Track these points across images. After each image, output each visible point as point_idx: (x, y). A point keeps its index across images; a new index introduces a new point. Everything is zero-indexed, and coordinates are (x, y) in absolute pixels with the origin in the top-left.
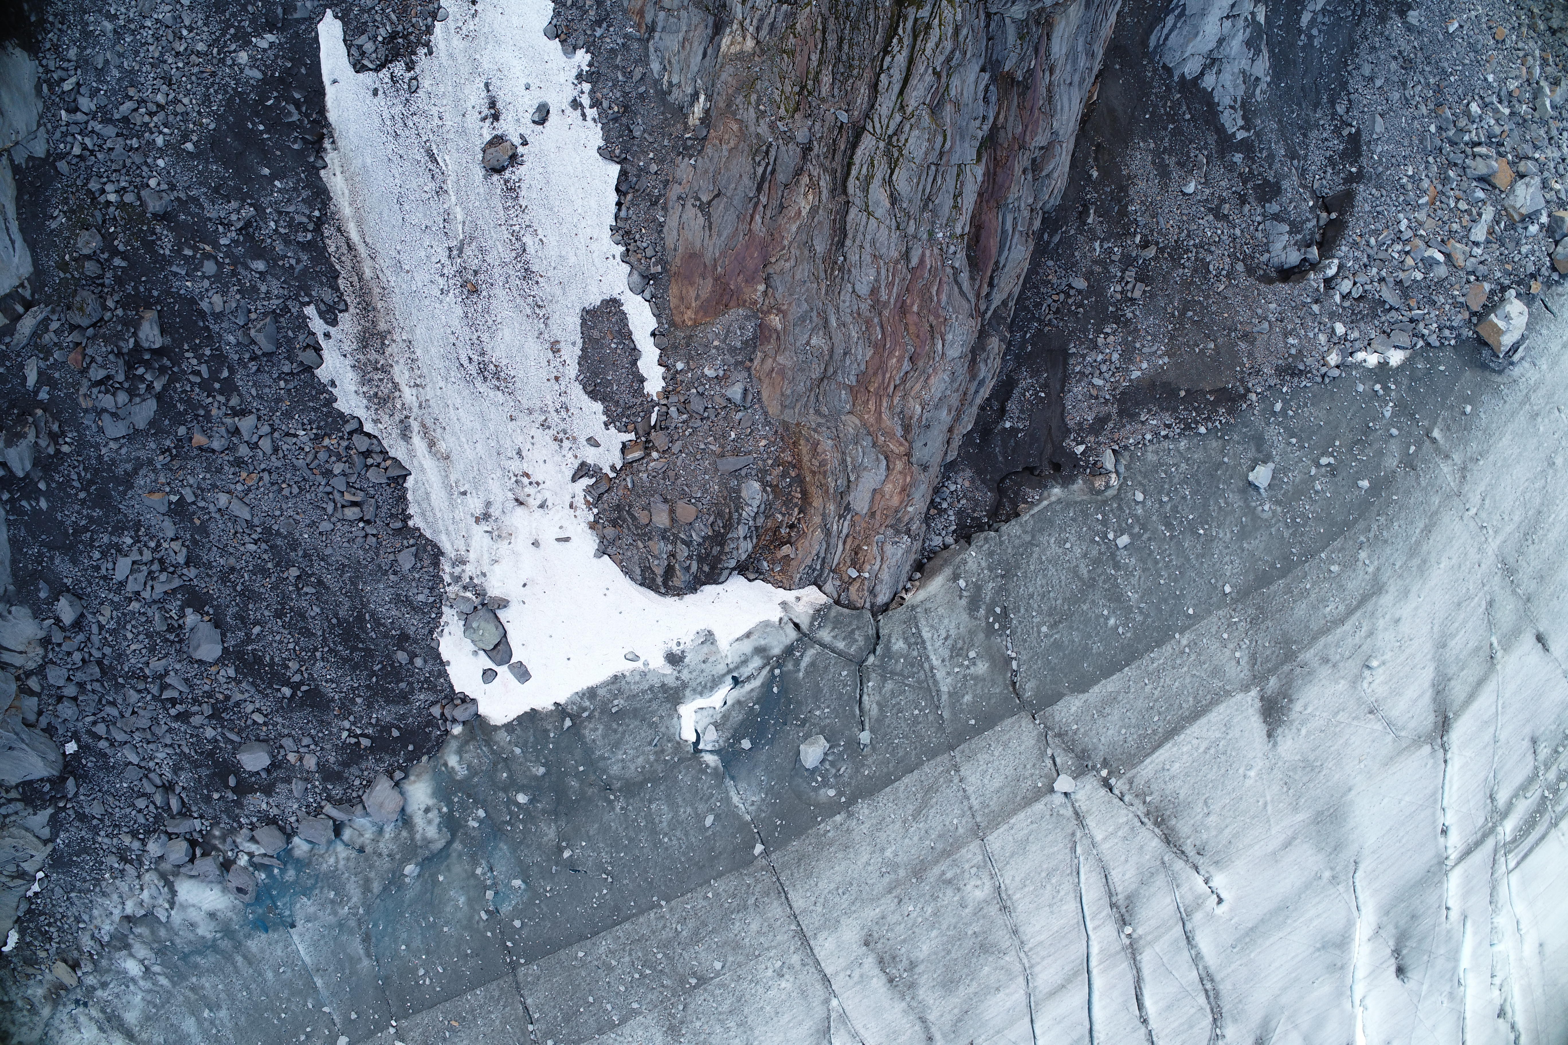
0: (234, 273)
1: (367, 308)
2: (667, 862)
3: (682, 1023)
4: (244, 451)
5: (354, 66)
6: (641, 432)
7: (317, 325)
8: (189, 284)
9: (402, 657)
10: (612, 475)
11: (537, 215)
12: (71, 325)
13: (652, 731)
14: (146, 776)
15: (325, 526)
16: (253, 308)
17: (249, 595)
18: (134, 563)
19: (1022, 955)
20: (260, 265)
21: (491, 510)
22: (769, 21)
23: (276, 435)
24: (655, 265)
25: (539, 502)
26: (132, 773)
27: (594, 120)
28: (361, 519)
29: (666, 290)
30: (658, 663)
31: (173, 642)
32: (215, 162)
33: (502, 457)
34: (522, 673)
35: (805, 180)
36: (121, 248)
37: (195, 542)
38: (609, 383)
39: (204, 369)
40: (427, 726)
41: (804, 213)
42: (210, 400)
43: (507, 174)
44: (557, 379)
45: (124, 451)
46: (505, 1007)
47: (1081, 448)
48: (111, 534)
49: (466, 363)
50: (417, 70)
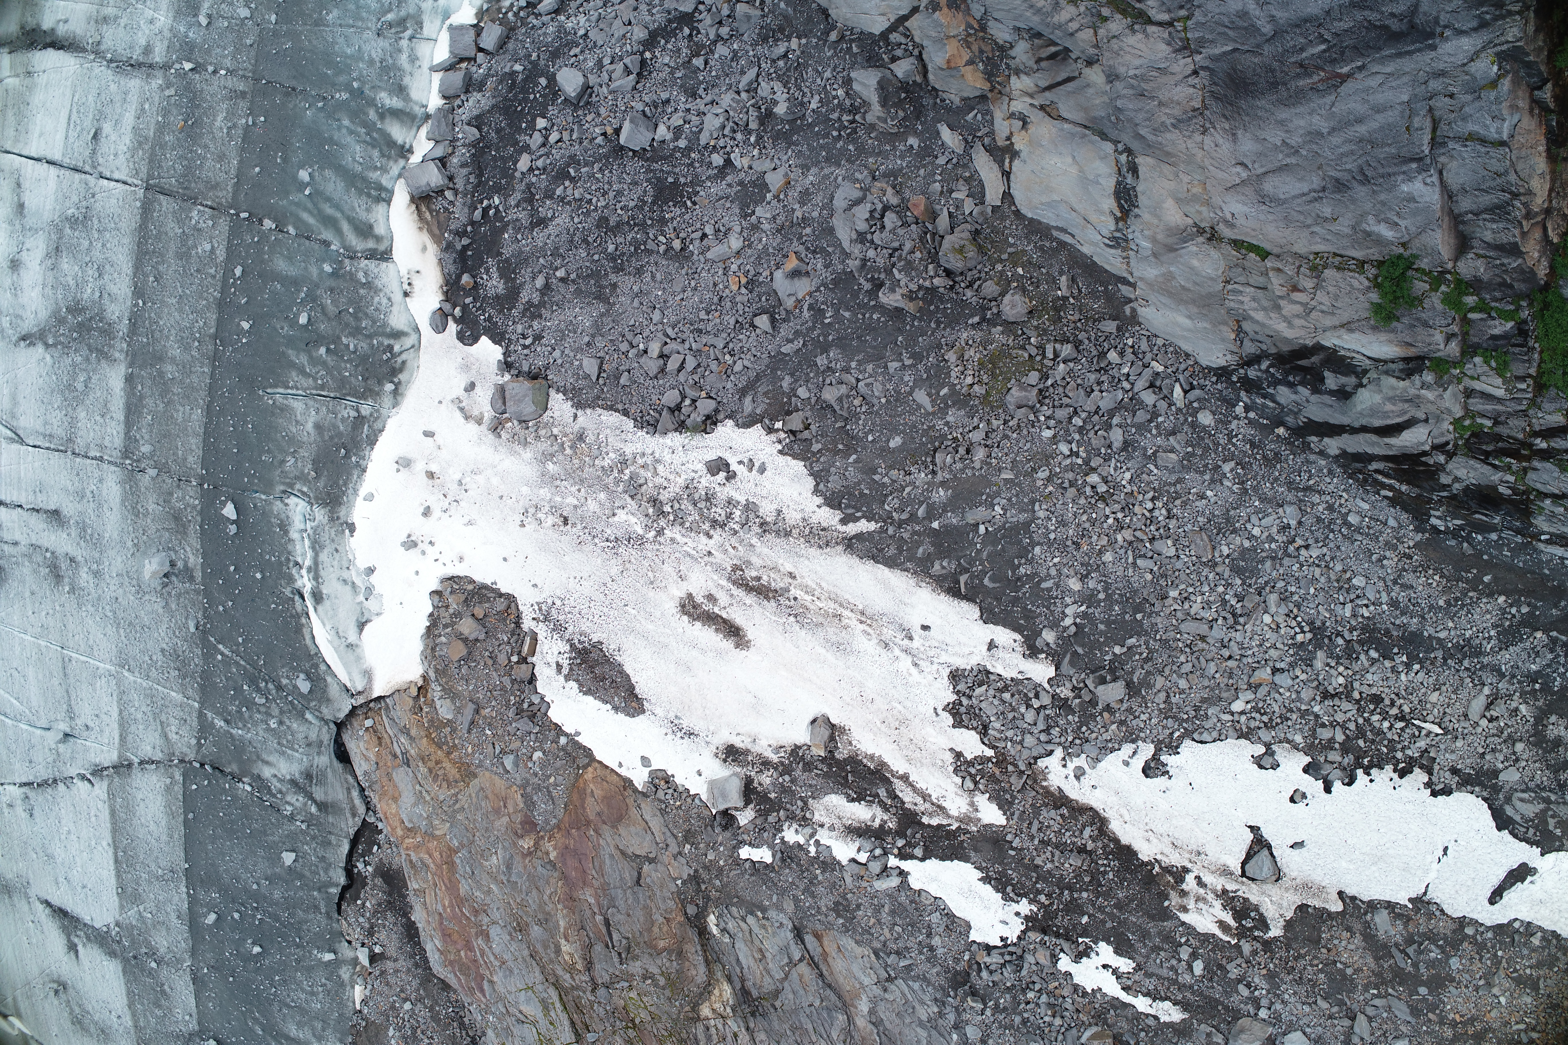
35: (579, 966)
41: (563, 942)
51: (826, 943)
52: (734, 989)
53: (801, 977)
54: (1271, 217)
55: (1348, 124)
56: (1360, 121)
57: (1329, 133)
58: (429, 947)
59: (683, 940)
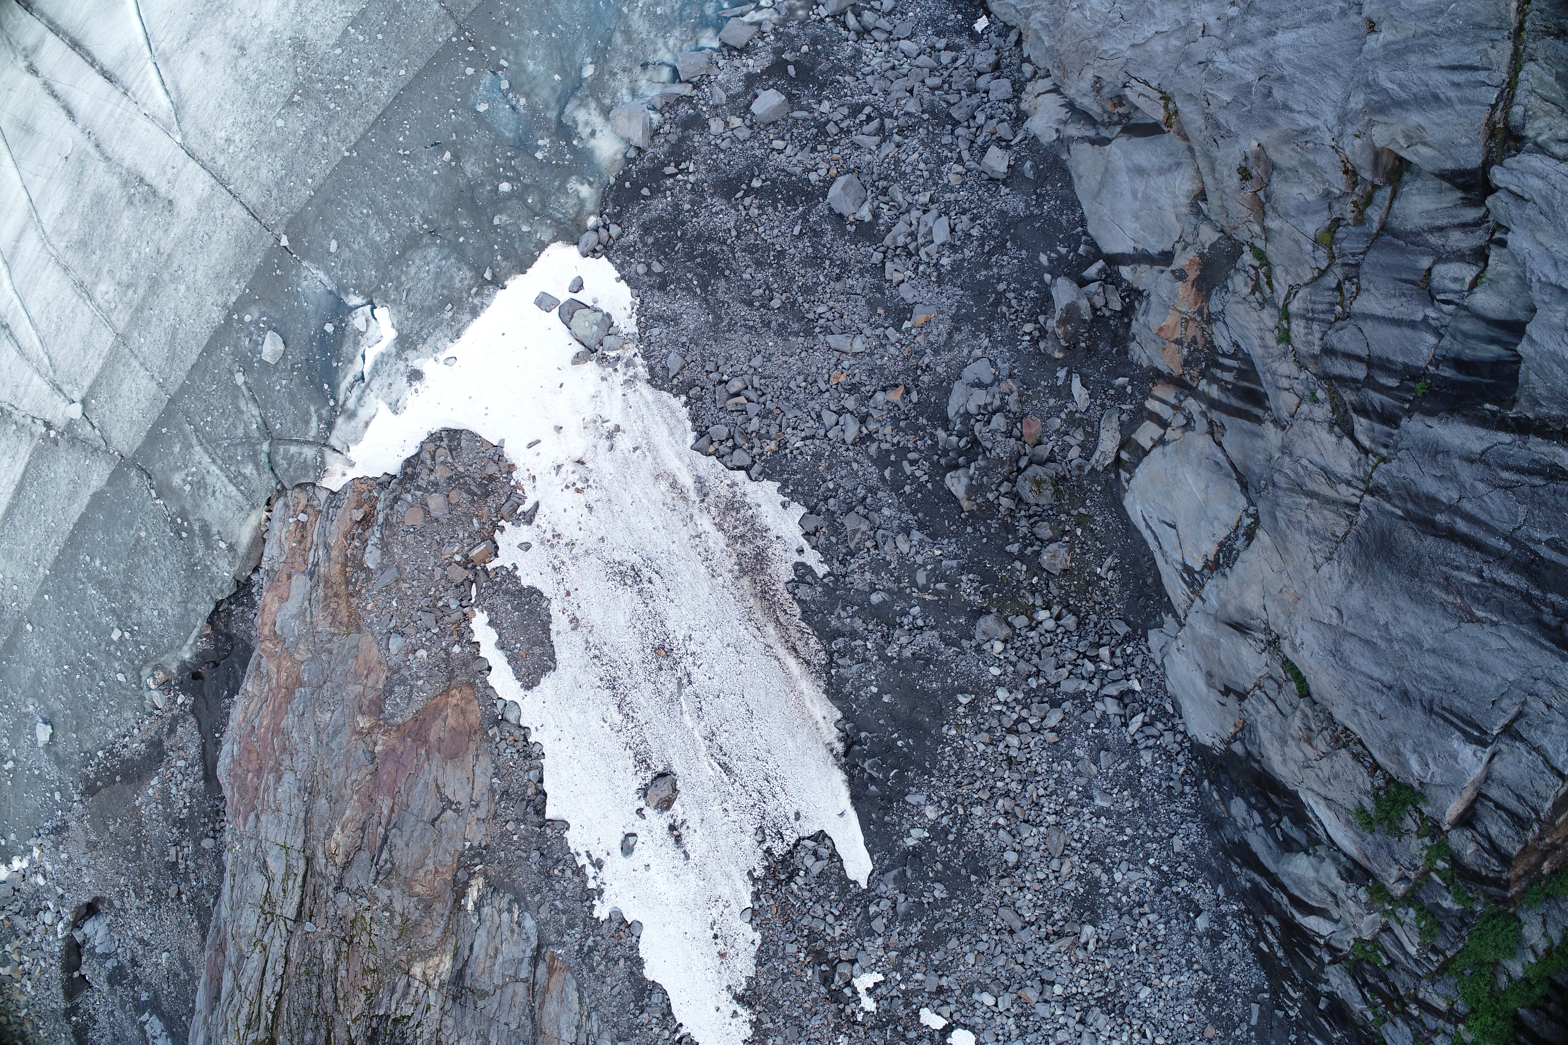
0: (898, 580)
1: (765, 594)
4: (850, 403)
5: (826, 836)
6: (481, 573)
7: (812, 558)
8: (938, 552)
9: (657, 268)
10: (502, 523)
11: (613, 745)
12: (1055, 461)
14: (890, 33)
15: (757, 362)
16: (873, 551)
17: (814, 261)
18: (932, 241)
20: (875, 598)
21: (608, 443)
22: (397, 996)
23: (822, 432)
24: (495, 735)
25: (563, 469)
26: (904, 29)
27: (578, 854)
28: (726, 382)
29: (484, 713)
30: (426, 365)
31: (880, 179)
32: (935, 691)
34: (544, 302)
35: (339, 860)
36: (1017, 564)
37: (880, 289)
38: (515, 609)
39: (908, 469)
40: (621, 211)
41: (338, 829)
42: (895, 441)
43: (649, 775)
44: (568, 594)
45: (966, 351)
47: (180, 701)
48: (964, 259)
49: (655, 577)
50: (760, 852)
51: (553, 980)
52: (453, 966)
53: (515, 994)
54: (1331, 671)
55: (1450, 658)
56: (1460, 663)
57: (1428, 650)
58: (226, 748)
59: (438, 897)
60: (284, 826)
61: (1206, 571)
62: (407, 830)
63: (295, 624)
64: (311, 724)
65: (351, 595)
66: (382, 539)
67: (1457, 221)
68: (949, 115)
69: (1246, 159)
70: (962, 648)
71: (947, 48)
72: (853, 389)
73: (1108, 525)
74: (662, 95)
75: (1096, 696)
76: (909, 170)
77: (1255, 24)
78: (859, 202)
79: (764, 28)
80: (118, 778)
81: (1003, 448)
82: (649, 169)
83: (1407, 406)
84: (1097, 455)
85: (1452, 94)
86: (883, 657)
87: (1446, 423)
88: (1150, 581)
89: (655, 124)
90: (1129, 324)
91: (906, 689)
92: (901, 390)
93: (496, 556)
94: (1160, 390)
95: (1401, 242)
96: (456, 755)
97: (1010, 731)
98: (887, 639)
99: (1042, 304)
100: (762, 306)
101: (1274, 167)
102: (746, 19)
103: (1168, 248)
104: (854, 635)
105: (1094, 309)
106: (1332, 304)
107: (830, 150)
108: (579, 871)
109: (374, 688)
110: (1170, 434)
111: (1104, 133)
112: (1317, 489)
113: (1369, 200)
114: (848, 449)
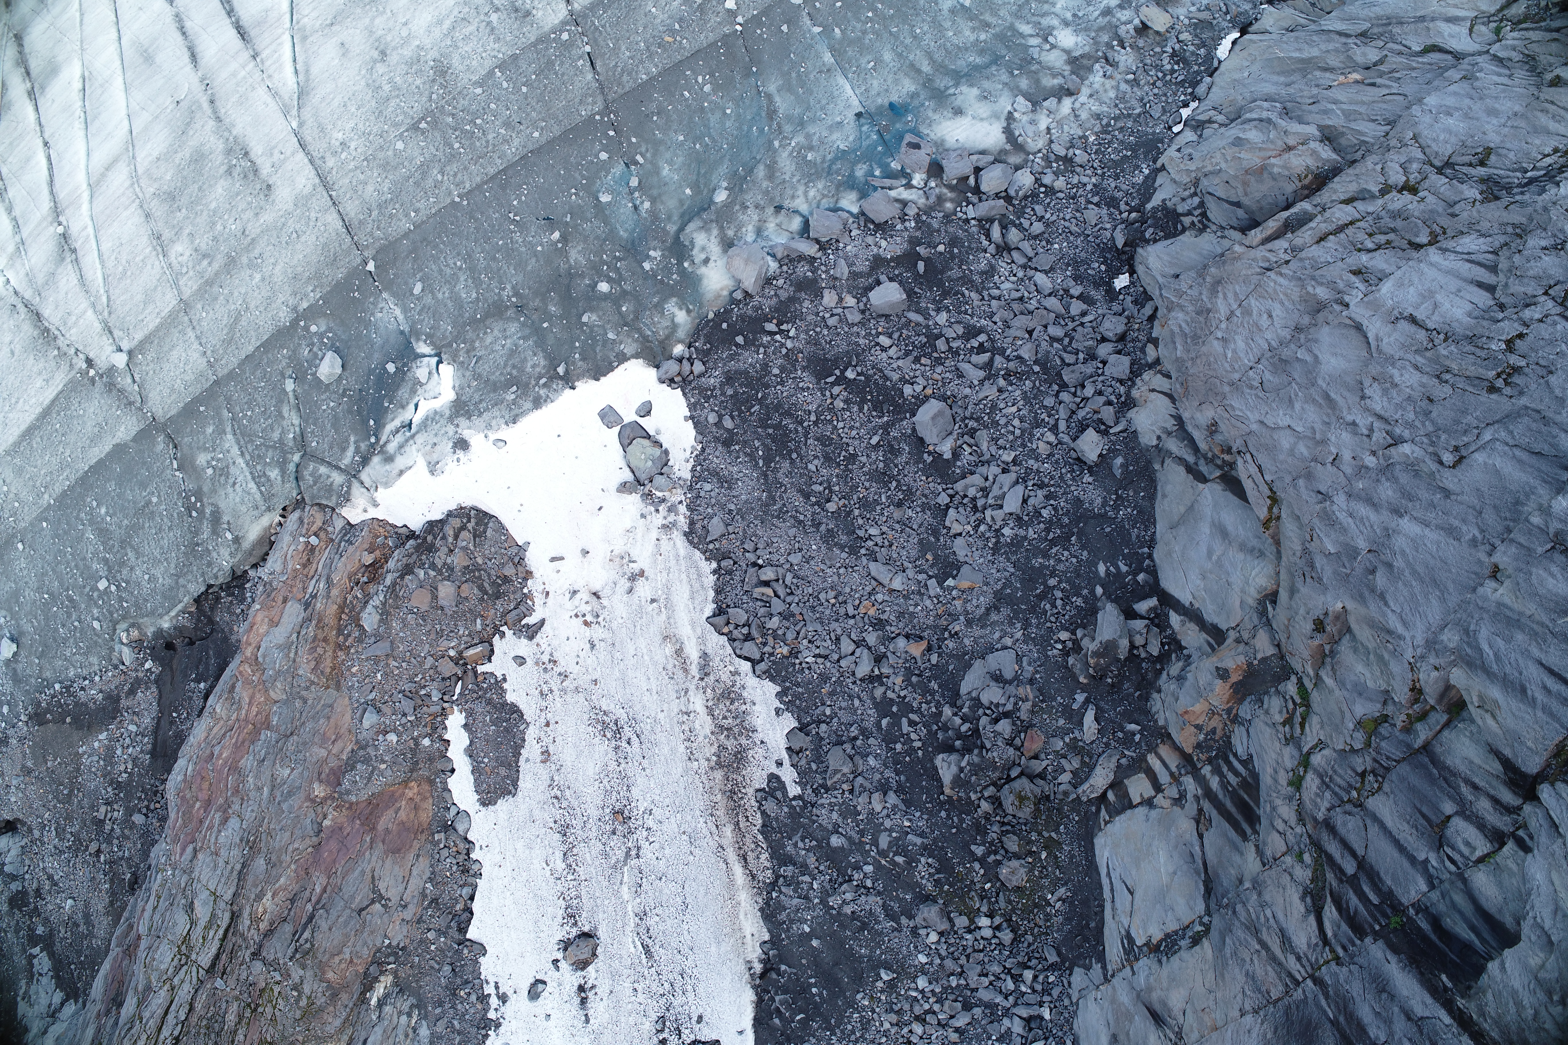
0: (862, 833)
1: (733, 794)
2: (457, 241)
3: (434, 81)
4: (872, 638)
6: (470, 674)
7: (788, 775)
8: (907, 824)
9: (728, 423)
10: (504, 628)
11: (549, 890)
12: (1044, 779)
13: (478, 371)
14: (1030, 259)
15: (795, 559)
16: (847, 794)
17: (882, 477)
18: (1001, 507)
19: (140, 195)
20: (836, 841)
21: (628, 584)
23: (835, 657)
24: (440, 841)
25: (578, 596)
26: (1045, 261)
28: (761, 567)
29: (435, 815)
31: (971, 418)
32: (862, 957)
33: (610, 641)
34: (608, 416)
35: (263, 926)
36: (977, 866)
37: (935, 533)
38: (493, 722)
39: (905, 728)
40: (710, 350)
41: (269, 895)
42: (902, 694)
43: (574, 932)
44: (548, 724)
45: (997, 635)
46: (616, 66)
47: (147, 665)
48: (1025, 538)
49: (634, 738)
58: (181, 763)
60: (219, 872)
61: (1145, 949)
62: (334, 913)
63: (277, 655)
64: (268, 773)
65: (339, 647)
66: (384, 604)
67: (1492, 792)
68: (1059, 374)
69: (1326, 614)
70: (899, 924)
71: (1080, 297)
72: (879, 624)
73: (1072, 857)
74: (786, 247)
75: (1007, 1012)
76: (1003, 421)
77: (1386, 492)
78: (944, 434)
79: (907, 211)
80: (68, 720)
81: (1000, 754)
82: (750, 317)
83: (1377, 927)
84: (1085, 786)
85: (1540, 696)
86: (824, 902)
87: (1403, 969)
88: (1093, 925)
89: (771, 272)
90: (1159, 673)
91: (837, 943)
92: (924, 645)
93: (490, 661)
94: (1164, 750)
95: (1435, 771)
96: (398, 851)
97: (918, 1018)
98: (834, 887)
99: (1085, 617)
100: (817, 503)
101: (1349, 630)
102: (893, 193)
103: (1223, 626)
104: (804, 869)
105: (1133, 647)
106: (1350, 786)
107: (933, 367)
108: (484, 999)
109: (337, 756)
110: (1159, 800)
111: (1203, 468)
112: (1270, 944)
113: (1423, 716)
114: (854, 683)
